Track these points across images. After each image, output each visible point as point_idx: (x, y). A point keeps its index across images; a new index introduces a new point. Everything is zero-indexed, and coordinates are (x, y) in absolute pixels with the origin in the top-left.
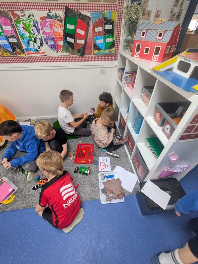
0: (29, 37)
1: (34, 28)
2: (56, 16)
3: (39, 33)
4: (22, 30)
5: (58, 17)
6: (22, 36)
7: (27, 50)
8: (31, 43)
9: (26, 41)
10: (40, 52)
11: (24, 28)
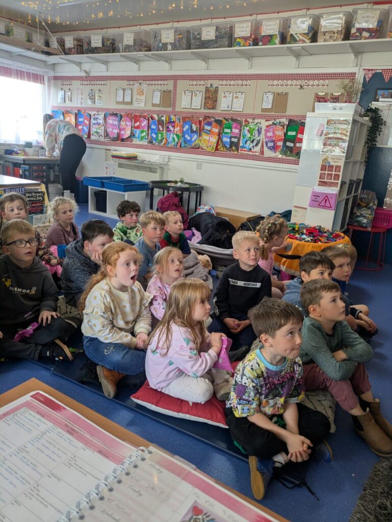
0: (249, 138)
1: (256, 132)
2: (280, 123)
3: (259, 136)
4: (246, 131)
5: (281, 123)
6: (243, 136)
7: (242, 147)
8: (249, 142)
9: (245, 140)
10: (252, 151)
11: (249, 131)
